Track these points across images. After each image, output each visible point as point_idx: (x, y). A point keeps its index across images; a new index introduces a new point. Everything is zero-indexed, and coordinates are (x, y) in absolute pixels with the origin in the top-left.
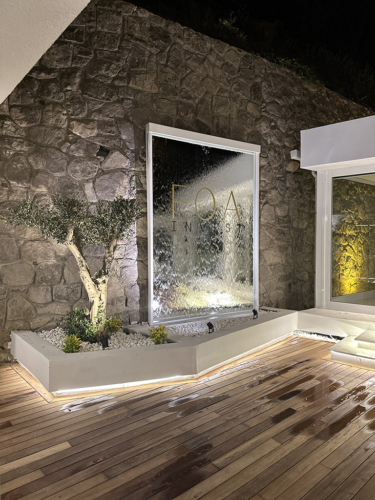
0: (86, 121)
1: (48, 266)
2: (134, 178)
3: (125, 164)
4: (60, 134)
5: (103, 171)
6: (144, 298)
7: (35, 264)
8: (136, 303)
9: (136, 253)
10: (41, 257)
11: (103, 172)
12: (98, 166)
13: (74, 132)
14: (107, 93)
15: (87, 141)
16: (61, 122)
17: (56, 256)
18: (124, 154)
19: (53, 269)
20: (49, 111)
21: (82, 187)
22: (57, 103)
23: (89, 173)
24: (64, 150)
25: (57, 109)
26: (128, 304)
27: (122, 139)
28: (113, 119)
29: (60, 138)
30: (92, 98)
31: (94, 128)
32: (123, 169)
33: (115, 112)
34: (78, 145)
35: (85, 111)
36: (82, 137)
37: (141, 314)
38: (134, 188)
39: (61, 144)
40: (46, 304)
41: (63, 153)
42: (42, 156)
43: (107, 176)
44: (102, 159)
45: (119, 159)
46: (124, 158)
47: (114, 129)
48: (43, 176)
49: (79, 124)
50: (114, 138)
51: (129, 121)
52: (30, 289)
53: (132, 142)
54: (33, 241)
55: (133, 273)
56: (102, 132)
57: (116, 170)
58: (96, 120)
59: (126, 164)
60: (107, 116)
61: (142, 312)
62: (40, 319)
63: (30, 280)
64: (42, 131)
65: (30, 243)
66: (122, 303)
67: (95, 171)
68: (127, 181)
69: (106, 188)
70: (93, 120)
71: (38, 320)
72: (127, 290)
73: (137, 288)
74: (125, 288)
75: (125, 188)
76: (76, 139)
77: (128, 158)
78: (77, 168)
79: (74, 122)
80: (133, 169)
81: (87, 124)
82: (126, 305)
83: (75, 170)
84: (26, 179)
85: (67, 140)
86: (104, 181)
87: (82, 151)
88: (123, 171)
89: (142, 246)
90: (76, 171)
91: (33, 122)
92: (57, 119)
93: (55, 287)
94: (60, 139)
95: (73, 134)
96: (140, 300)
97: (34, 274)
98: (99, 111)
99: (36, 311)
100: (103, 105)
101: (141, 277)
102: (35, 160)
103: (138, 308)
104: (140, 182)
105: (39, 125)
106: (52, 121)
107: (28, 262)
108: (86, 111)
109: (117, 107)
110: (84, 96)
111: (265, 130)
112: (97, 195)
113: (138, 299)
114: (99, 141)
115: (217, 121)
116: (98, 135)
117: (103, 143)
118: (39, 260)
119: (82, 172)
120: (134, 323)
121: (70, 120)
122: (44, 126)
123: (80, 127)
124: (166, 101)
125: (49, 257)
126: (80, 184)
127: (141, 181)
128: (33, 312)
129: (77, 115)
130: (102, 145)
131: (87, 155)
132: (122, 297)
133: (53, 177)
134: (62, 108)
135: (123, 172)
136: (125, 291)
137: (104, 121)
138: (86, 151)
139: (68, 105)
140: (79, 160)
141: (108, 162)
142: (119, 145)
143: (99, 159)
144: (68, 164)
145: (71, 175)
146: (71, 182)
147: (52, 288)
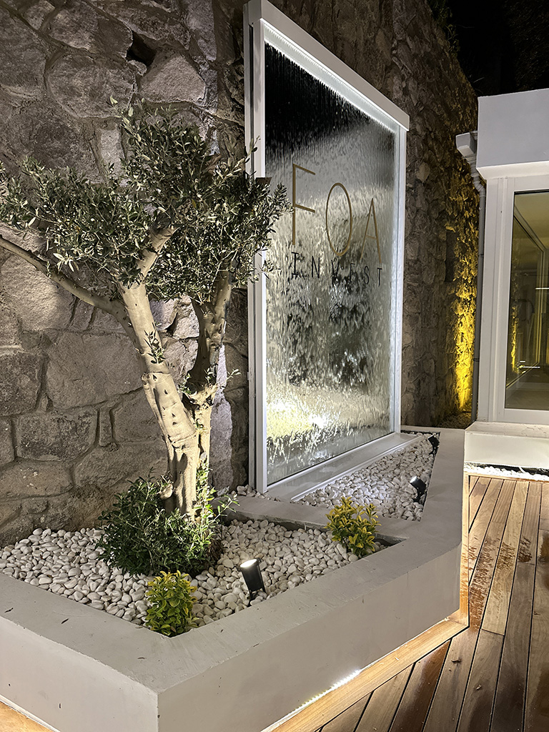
2: (215, 137)
3: (196, 94)
6: (239, 430)
8: (227, 445)
12: (131, 87)
15: (99, 13)
17: (23, 334)
18: (197, 69)
19: (15, 371)
21: (90, 139)
24: (36, 23)
27: (188, 28)
32: (195, 105)
34: (77, 16)
44: (141, 69)
45: (185, 76)
46: (196, 76)
50: (170, 19)
53: (212, 40)
57: (177, 107)
59: (199, 94)
73: (227, 410)
77: (203, 80)
80: (212, 112)
83: (72, 88)
87: (87, 36)
90: (71, 92)
93: (20, 423)
103: (230, 456)
104: (226, 148)
114: (132, 19)
117: (142, 26)
119: (92, 96)
126: (84, 131)
127: (227, 145)
130: (139, 32)
131: (101, 49)
133: (5, 98)
135: (194, 112)
138: (98, 37)
140: (80, 61)
141: (156, 81)
142: (182, 42)
143: (133, 69)
144: (49, 65)
145: (60, 100)
146: (58, 120)
147: (13, 425)
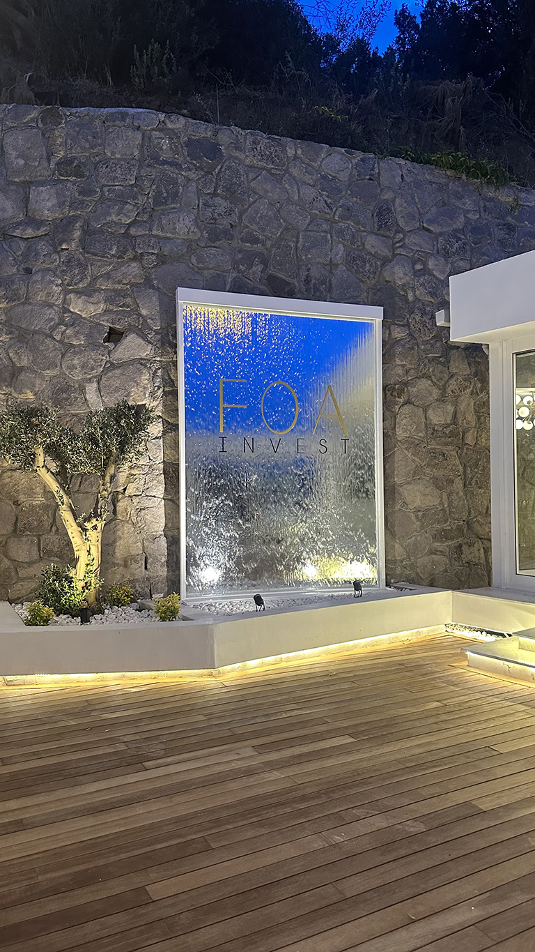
0: (88, 292)
1: (33, 506)
2: (159, 373)
3: (144, 352)
4: (51, 313)
5: (112, 364)
6: (175, 557)
7: (16, 503)
8: (162, 566)
9: (162, 488)
10: (24, 494)
11: (113, 366)
12: (104, 358)
13: (72, 310)
14: (118, 248)
15: (91, 322)
16: (53, 296)
18: (144, 337)
19: (40, 511)
20: (36, 281)
21: (82, 390)
22: (49, 270)
23: (92, 369)
24: (58, 337)
25: (48, 278)
26: (148, 567)
27: (141, 315)
28: (128, 287)
29: (52, 319)
30: (96, 257)
31: (100, 302)
32: (142, 359)
33: (129, 275)
34: (77, 328)
35: (87, 278)
36: (83, 316)
37: (170, 583)
38: (159, 388)
39: (53, 329)
40: (31, 563)
41: (57, 341)
42: (27, 348)
43: (118, 372)
44: (111, 346)
45: (136, 345)
46: (143, 343)
47: (128, 300)
48: (28, 376)
49: (79, 298)
50: (129, 314)
51: (153, 287)
52: (9, 540)
53: (157, 317)
54: (14, 470)
55: (156, 518)
56: (111, 307)
57: (131, 362)
58: (103, 290)
59: (146, 351)
60: (119, 282)
61: (171, 580)
62: (22, 585)
63: (10, 528)
64: (27, 312)
65: (9, 473)
66: (139, 565)
67: (101, 365)
68: (147, 377)
69: (117, 389)
70: (99, 290)
71: (18, 586)
72: (146, 544)
73: (163, 543)
74: (143, 541)
75: (144, 388)
76: (75, 320)
77: (150, 342)
78: (76, 362)
79: (72, 296)
80: (158, 359)
81: (90, 296)
82: (146, 568)
83: (73, 365)
84: (5, 380)
85: (61, 322)
86: (114, 378)
87: (82, 337)
88: (142, 362)
89: (172, 477)
90: (73, 367)
91: (15, 300)
92: (47, 293)
93: (42, 539)
94: (51, 322)
95: (71, 312)
96: (168, 560)
97: (15, 517)
98: (107, 276)
99: (17, 573)
100: (114, 267)
101: (170, 525)
102: (16, 353)
103: (165, 573)
104: (170, 378)
105: (23, 304)
106: (41, 297)
107: (7, 501)
108: (89, 277)
109: (135, 267)
110: (86, 255)
111: (400, 279)
112: (103, 401)
113: (164, 559)
114: (108, 320)
115: (306, 273)
116: (106, 312)
117: (112, 323)
118: (22, 498)
119: (82, 367)
120: (158, 596)
121: (66, 292)
122: (30, 304)
123: (80, 301)
124: (213, 251)
125: (35, 493)
126: (79, 386)
127: (171, 376)
128: (13, 574)
129: (76, 284)
130: (112, 326)
131: (90, 341)
132: (138, 555)
133: (42, 377)
134: (55, 275)
135: (141, 364)
136: (143, 546)
137: (115, 290)
138: (89, 336)
139: (63, 271)
140: (78, 351)
141: (119, 351)
142: (137, 325)
143: (107, 347)
144: (63, 356)
145: (67, 373)
146: (66, 383)
147: (39, 540)
